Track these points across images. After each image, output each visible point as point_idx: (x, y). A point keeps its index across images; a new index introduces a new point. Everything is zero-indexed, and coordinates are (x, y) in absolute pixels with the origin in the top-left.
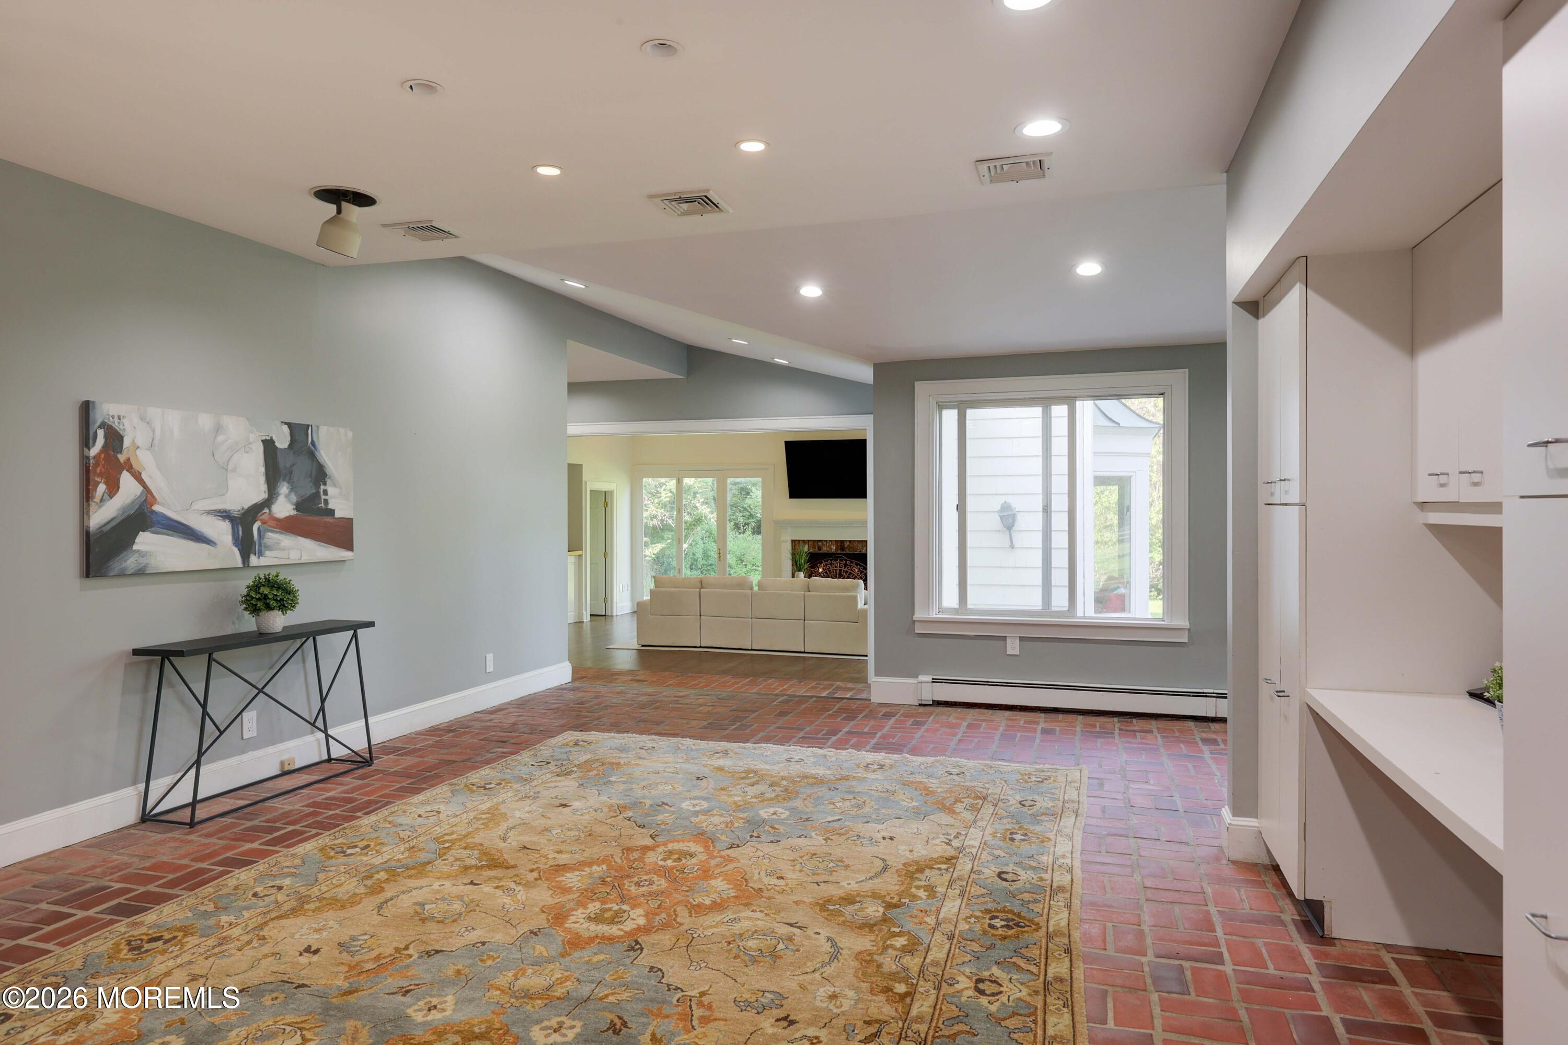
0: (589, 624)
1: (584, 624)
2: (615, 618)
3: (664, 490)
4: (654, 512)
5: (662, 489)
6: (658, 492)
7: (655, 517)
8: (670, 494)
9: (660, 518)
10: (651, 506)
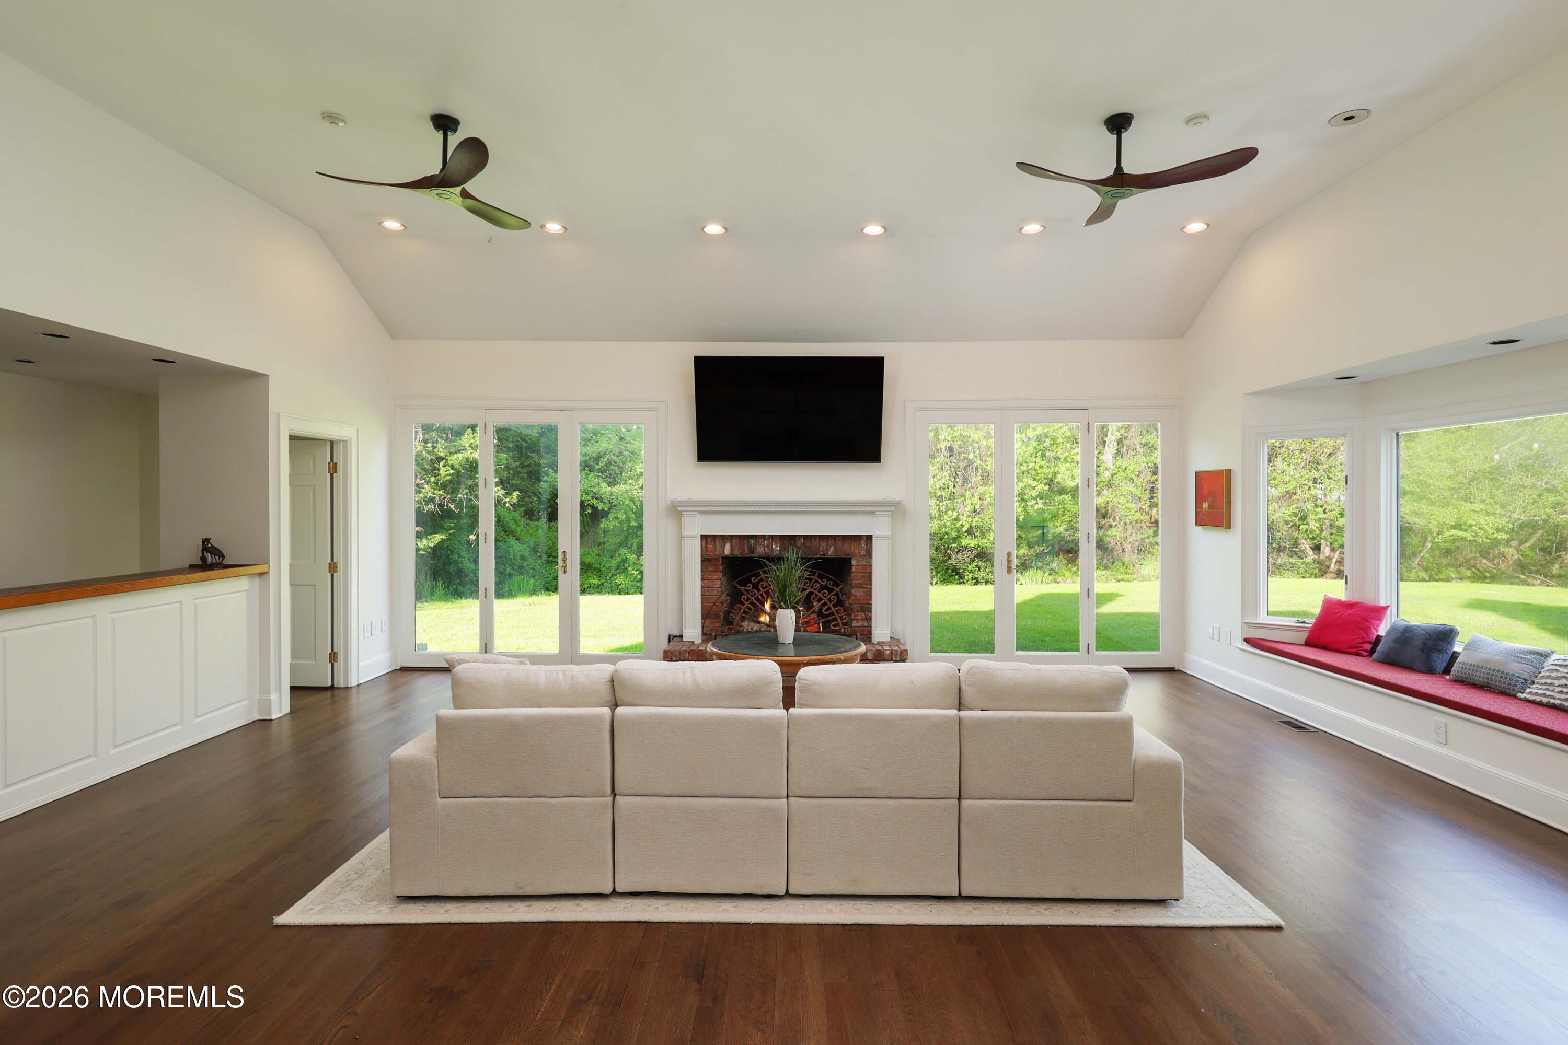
0: (287, 725)
1: (274, 727)
2: (354, 691)
3: (444, 466)
4: (430, 495)
5: (441, 464)
6: (434, 469)
7: (432, 500)
8: (452, 471)
9: (438, 501)
10: (426, 486)
